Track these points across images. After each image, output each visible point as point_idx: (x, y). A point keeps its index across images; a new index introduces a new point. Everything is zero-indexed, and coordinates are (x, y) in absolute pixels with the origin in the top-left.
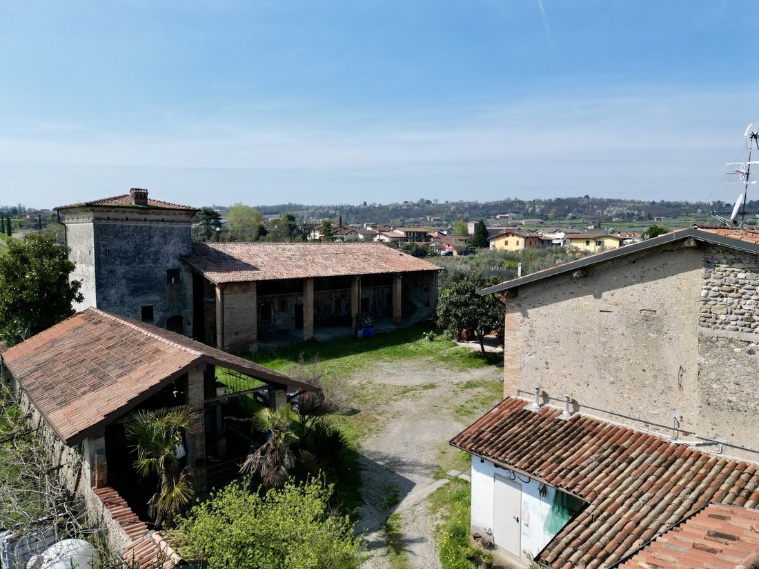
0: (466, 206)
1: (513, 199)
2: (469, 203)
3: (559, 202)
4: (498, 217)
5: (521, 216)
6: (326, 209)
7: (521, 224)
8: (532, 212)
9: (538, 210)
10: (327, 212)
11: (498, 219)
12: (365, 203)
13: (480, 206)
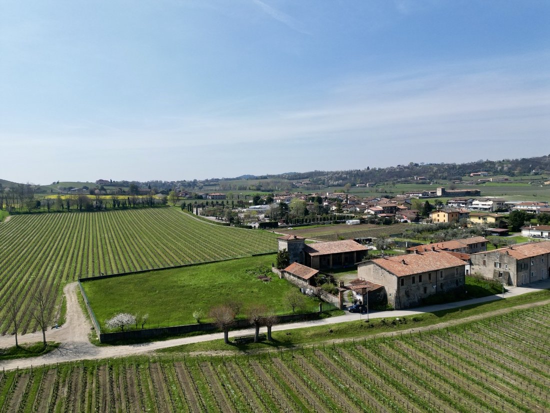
0: (446, 167)
1: (485, 160)
2: (449, 164)
3: (524, 161)
4: (472, 175)
5: (491, 173)
6: (340, 174)
7: (489, 181)
8: (501, 170)
9: (505, 168)
10: (341, 176)
11: (471, 177)
12: (368, 168)
13: (457, 167)
